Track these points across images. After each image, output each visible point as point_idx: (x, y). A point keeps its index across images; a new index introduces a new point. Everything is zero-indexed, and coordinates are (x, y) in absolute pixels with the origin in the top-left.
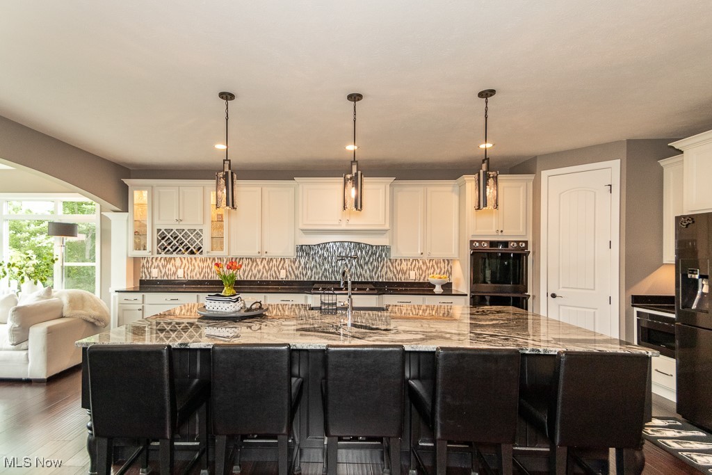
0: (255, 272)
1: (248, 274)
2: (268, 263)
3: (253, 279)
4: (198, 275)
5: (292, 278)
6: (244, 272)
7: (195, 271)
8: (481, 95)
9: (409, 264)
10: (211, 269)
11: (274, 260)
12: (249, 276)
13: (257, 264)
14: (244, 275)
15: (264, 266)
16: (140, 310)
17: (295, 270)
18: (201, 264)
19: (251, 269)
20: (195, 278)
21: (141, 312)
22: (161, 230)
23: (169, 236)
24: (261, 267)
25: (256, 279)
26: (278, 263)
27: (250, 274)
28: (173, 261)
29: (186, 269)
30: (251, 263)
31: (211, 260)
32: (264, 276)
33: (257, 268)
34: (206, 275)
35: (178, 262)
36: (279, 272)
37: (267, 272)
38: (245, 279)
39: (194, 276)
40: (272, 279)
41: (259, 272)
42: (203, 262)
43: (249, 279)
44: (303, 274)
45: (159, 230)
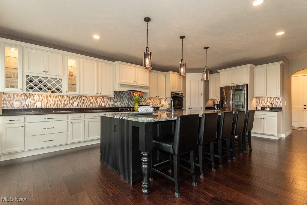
0: (89, 104)
1: (85, 105)
2: (96, 99)
3: (88, 107)
4: (52, 106)
5: (108, 106)
6: (83, 104)
7: (50, 103)
8: (205, 48)
9: (149, 100)
10: (61, 102)
11: (99, 98)
12: (86, 106)
13: (90, 100)
14: (82, 105)
15: (94, 101)
16: (22, 127)
17: (109, 103)
18: (54, 99)
19: (86, 102)
20: (50, 107)
21: (23, 128)
22: (29, 76)
23: (36, 80)
24: (92, 101)
25: (90, 107)
26: (101, 99)
27: (86, 104)
28: (32, 97)
29: (43, 102)
30: (86, 99)
31: (62, 97)
32: (94, 105)
33: (90, 102)
34: (58, 105)
35: (36, 98)
36: (101, 104)
37: (95, 104)
38: (83, 107)
39: (49, 106)
40: (98, 107)
41: (91, 103)
42: (56, 98)
43: (85, 107)
44: (112, 105)
45: (28, 76)
